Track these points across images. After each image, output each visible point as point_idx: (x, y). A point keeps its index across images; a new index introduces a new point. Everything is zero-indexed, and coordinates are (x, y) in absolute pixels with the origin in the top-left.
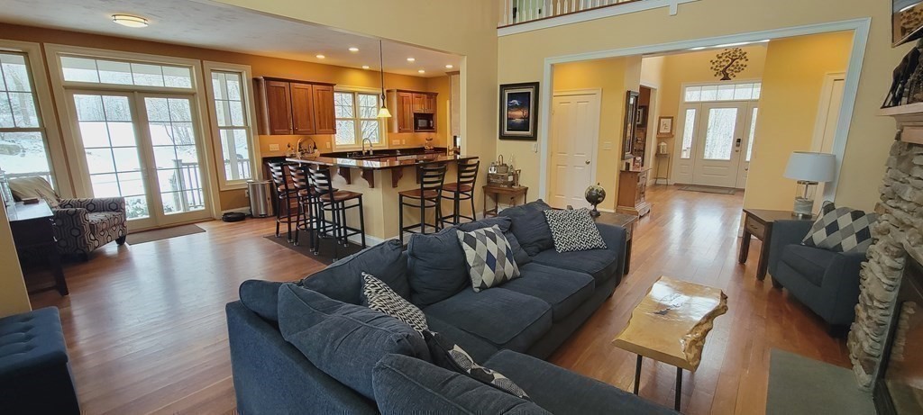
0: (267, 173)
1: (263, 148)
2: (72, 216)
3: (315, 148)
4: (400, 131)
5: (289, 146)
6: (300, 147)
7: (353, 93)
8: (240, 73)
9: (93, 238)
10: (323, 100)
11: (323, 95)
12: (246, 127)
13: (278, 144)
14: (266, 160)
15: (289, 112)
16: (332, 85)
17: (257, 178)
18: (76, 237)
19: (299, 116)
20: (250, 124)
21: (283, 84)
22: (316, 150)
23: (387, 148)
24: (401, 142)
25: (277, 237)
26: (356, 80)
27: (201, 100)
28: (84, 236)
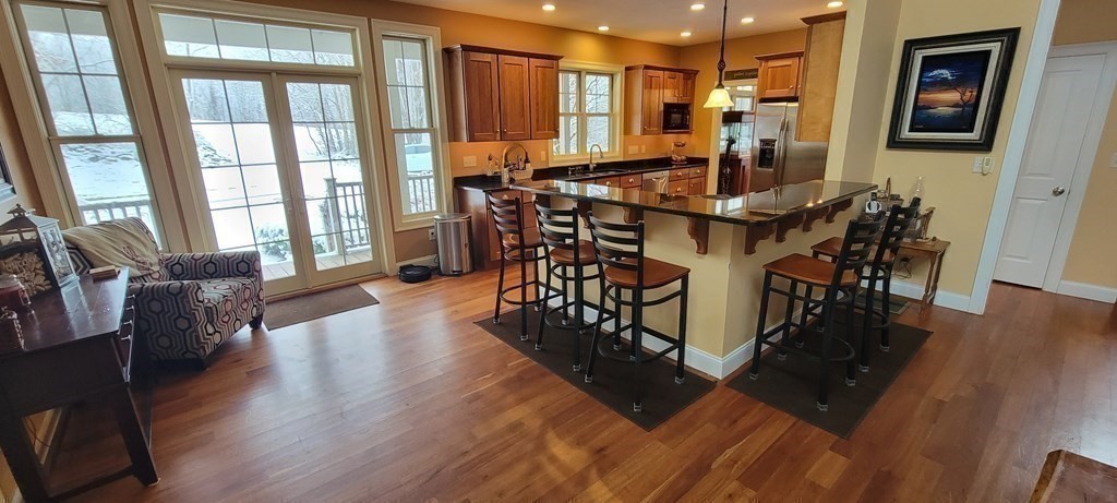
0: (460, 204)
1: (455, 162)
2: (176, 295)
3: (527, 161)
4: (644, 132)
5: (490, 159)
6: (506, 160)
7: (579, 73)
8: (424, 41)
9: (211, 330)
10: (544, 82)
11: (544, 74)
12: (431, 129)
13: (477, 156)
14: (460, 183)
15: (496, 104)
16: (557, 58)
17: (446, 213)
18: (184, 331)
19: (508, 108)
20: (437, 123)
21: (488, 57)
22: (528, 165)
23: (621, 160)
24: (640, 149)
25: (497, 324)
26: (585, 52)
27: (368, 84)
28: (196, 331)
